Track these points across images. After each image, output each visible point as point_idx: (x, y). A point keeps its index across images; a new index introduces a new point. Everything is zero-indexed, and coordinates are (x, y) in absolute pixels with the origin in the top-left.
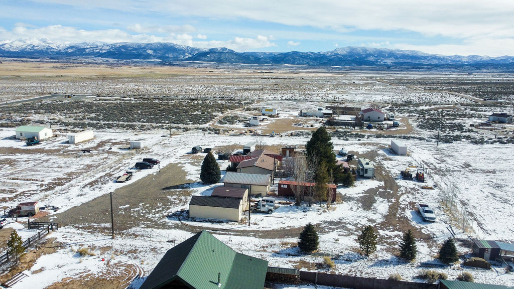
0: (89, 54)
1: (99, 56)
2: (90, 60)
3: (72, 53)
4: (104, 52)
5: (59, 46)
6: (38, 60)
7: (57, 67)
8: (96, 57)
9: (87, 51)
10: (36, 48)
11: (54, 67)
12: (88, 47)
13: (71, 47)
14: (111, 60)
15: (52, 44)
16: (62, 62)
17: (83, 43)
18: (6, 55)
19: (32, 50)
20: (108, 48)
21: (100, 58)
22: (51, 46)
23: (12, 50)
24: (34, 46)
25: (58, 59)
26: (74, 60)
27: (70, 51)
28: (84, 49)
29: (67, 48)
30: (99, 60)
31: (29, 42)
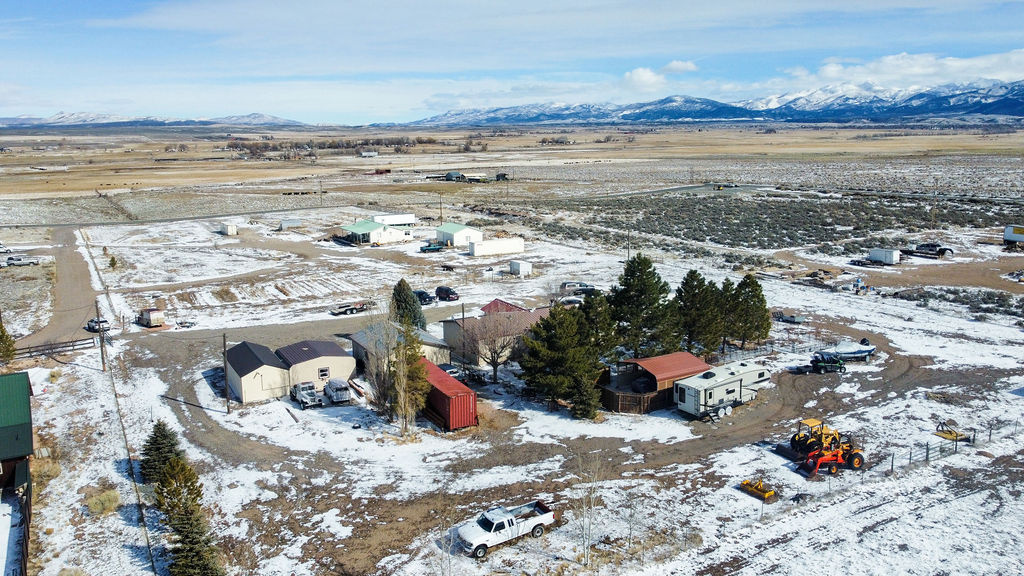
0: (955, 108)
1: (976, 111)
2: (954, 121)
3: (919, 107)
4: (990, 101)
5: (896, 95)
6: (847, 125)
7: (865, 137)
8: (971, 112)
9: (952, 101)
10: (851, 102)
11: (858, 137)
12: (958, 92)
13: (920, 96)
14: (1001, 119)
15: (882, 91)
16: (891, 127)
17: (948, 86)
18: (797, 117)
19: (842, 107)
20: (1002, 92)
21: (979, 115)
22: (881, 96)
23: (807, 108)
24: (848, 99)
25: (886, 121)
26: (918, 121)
27: (915, 103)
28: (946, 99)
29: (911, 99)
30: (976, 119)
31: (840, 93)
